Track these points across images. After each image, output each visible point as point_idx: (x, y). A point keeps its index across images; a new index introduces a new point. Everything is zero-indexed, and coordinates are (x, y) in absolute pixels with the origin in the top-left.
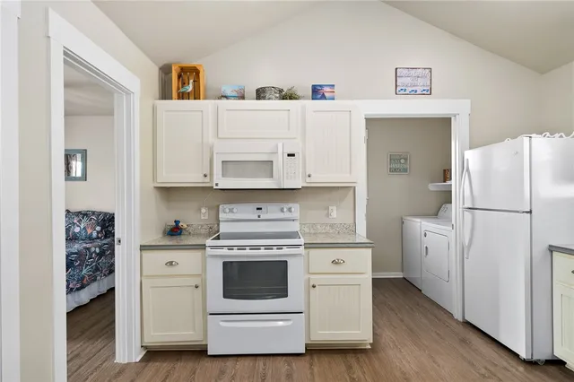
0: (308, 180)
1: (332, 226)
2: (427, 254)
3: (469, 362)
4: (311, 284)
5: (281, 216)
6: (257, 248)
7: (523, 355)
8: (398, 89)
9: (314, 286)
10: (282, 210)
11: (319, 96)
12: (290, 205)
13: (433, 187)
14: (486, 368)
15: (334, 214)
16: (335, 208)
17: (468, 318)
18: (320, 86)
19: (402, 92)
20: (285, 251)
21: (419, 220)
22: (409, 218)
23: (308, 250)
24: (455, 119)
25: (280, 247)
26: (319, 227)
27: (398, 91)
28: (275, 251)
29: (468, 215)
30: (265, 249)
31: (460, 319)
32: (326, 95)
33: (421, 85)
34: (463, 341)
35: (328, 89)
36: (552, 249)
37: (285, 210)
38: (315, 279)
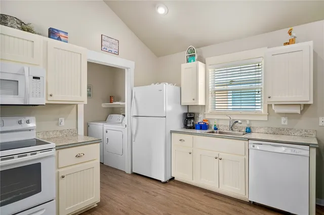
0: (50, 98)
1: (61, 132)
2: (108, 142)
3: (146, 192)
4: (60, 176)
5: (19, 127)
6: (11, 157)
7: (163, 180)
8: (103, 47)
9: (63, 177)
10: (20, 123)
11: (56, 38)
12: (27, 118)
13: (104, 105)
14: (154, 192)
15: (63, 123)
16: (63, 119)
17: (134, 171)
18: (57, 30)
19: (105, 50)
20: (39, 155)
21: (102, 124)
22: (92, 123)
23: (57, 151)
24: (128, 71)
25: (33, 153)
26: (51, 133)
27: (103, 49)
28: (29, 157)
29: (135, 120)
30: (19, 157)
31: (130, 173)
32: (62, 38)
33: (114, 48)
34: (137, 183)
35: (63, 34)
36: (172, 132)
37: (23, 122)
38: (62, 172)
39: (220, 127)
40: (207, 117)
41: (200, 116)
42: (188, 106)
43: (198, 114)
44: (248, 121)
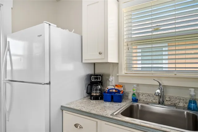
36: (63, 108)
39: (141, 97)
40: (121, 80)
41: (111, 79)
42: (94, 64)
43: (109, 75)
44: (193, 90)
